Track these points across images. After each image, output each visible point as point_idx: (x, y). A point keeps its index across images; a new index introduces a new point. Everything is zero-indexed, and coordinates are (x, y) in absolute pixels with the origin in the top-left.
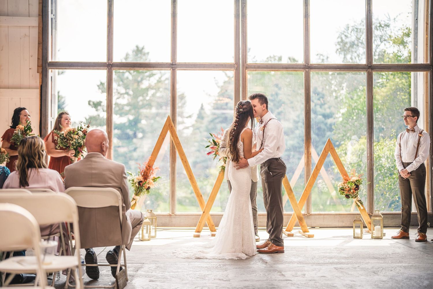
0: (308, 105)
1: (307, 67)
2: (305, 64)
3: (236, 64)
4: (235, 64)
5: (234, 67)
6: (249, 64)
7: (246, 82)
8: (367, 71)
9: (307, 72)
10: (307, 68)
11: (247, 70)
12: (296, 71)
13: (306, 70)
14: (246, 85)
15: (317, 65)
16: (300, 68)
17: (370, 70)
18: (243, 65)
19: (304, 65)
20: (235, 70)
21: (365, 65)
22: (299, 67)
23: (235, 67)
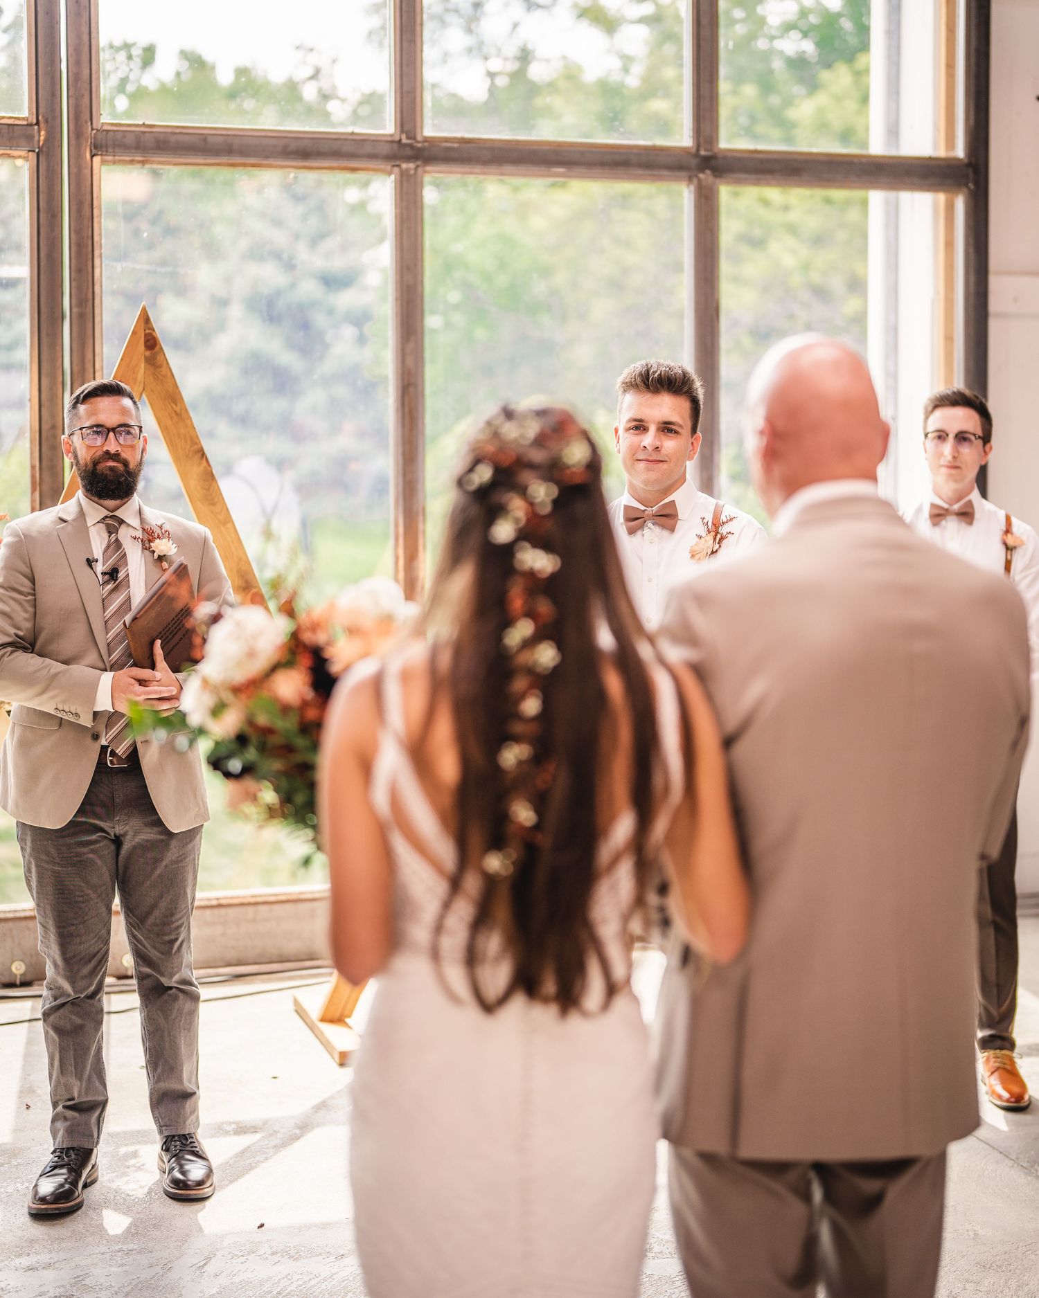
0: (410, 346)
1: (409, 152)
2: (397, 138)
3: (38, 123)
4: (30, 125)
5: (30, 138)
6: (105, 128)
7: (95, 220)
8: (695, 181)
9: (409, 176)
10: (408, 159)
11: (97, 160)
12: (354, 170)
13: (404, 166)
14: (96, 238)
15: (456, 145)
16: (373, 156)
17: (706, 177)
18: (77, 135)
19: (392, 142)
20: (33, 156)
21: (685, 150)
22: (368, 149)
23: (36, 138)
